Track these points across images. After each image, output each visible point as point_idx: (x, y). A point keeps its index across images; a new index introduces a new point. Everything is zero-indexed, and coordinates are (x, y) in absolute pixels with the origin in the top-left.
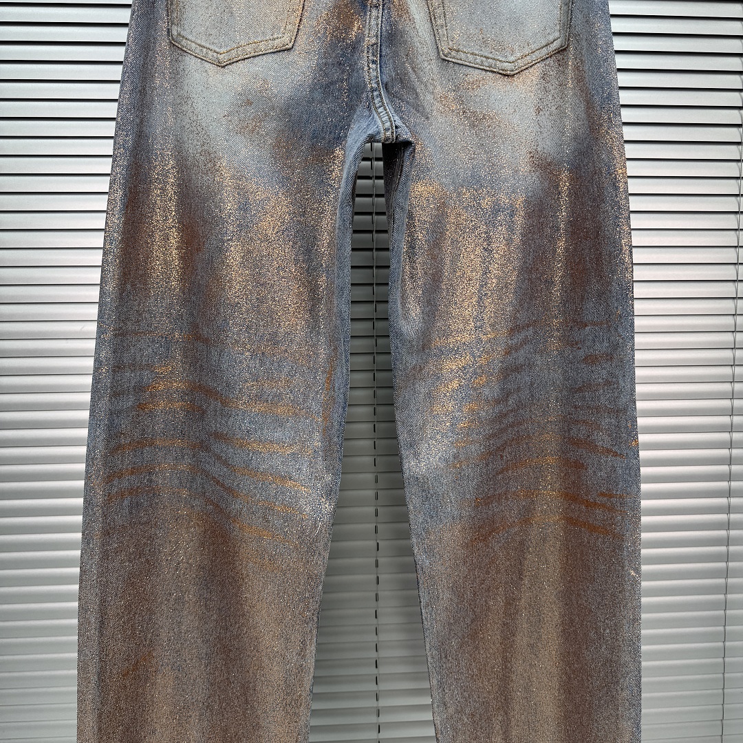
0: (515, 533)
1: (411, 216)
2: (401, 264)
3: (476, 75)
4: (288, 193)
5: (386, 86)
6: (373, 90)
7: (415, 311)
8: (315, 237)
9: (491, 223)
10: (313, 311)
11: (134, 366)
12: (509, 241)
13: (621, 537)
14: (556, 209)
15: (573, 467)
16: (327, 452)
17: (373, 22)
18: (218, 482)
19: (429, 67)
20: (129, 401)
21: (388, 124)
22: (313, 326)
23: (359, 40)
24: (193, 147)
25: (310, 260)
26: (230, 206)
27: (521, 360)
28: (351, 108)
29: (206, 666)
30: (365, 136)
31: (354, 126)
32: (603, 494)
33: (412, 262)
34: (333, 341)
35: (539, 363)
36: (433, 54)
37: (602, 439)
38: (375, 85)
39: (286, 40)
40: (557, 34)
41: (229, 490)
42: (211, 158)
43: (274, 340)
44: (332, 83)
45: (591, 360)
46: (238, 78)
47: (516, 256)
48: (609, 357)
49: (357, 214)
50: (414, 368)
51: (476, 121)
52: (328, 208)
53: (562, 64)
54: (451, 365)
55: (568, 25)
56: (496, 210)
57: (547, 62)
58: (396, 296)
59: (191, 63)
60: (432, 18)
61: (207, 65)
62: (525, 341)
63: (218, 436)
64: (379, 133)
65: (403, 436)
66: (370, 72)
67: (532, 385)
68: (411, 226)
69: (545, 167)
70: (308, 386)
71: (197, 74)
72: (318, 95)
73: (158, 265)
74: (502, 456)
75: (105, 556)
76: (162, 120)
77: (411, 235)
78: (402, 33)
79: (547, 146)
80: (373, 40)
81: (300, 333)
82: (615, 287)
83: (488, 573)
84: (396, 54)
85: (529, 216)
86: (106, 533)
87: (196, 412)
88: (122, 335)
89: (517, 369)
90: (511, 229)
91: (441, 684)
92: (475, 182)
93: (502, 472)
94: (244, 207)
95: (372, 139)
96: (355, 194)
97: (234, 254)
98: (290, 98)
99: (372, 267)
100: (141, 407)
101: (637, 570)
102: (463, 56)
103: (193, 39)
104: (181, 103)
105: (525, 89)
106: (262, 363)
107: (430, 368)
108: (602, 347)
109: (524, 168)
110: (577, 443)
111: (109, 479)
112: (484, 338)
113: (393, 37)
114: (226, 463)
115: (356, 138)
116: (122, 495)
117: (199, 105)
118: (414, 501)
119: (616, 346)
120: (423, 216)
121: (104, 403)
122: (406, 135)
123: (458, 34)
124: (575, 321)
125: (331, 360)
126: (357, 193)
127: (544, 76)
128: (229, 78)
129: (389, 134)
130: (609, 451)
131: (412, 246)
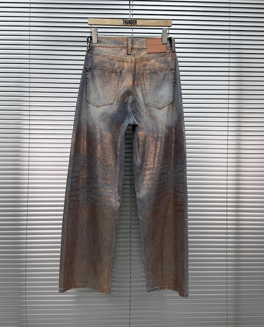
0: (164, 214)
1: (138, 139)
2: (136, 150)
3: (153, 108)
4: (111, 134)
5: (133, 112)
6: (130, 113)
7: (139, 160)
8: (117, 143)
9: (157, 141)
10: (116, 160)
11: (76, 172)
12: (161, 144)
13: (184, 211)
14: (172, 137)
15: (176, 197)
16: (119, 192)
17: (130, 99)
18: (93, 199)
19: (143, 107)
20: (74, 180)
21: (133, 121)
22: (116, 163)
23: (128, 101)
24: (91, 124)
25: (116, 148)
26: (99, 137)
27: (164, 172)
28: (125, 116)
29: (89, 245)
30: (128, 124)
31: (126, 120)
32: (181, 202)
33: (139, 149)
34: (120, 167)
35: (169, 173)
36: (143, 104)
37: (181, 190)
38: (130, 112)
39: (111, 102)
40: (171, 99)
41: (96, 200)
42: (95, 126)
43: (107, 166)
44: (121, 111)
45: (179, 172)
46: (101, 110)
47: (163, 148)
48: (182, 171)
49: (126, 139)
50: (139, 173)
51: (153, 118)
52: (120, 137)
53: (173, 105)
54: (147, 172)
55: (174, 97)
56: (158, 137)
57: (169, 105)
58: (134, 156)
59: (91, 106)
60: (143, 96)
61: (95, 107)
62: (165, 167)
63: (94, 188)
64: (131, 123)
65: (136, 189)
66: (129, 109)
67: (167, 178)
68: (138, 141)
69: (169, 128)
70: (115, 177)
71: (92, 108)
72: (118, 113)
73: (82, 149)
74: (160, 195)
75: (69, 214)
76: (84, 117)
77: (138, 143)
78: (137, 100)
79: (170, 123)
80: (130, 102)
81: (113, 165)
82: (183, 155)
83: (156, 223)
84: (135, 105)
85: (165, 139)
86: (69, 209)
87: (89, 183)
88: (74, 165)
89: (164, 174)
90: (161, 142)
91: (145, 250)
92: (153, 131)
93: (160, 198)
94: (102, 137)
95: (129, 125)
96: (126, 135)
97: (99, 147)
98: (112, 114)
99: (130, 144)
100: (77, 181)
101: (187, 218)
102: (150, 104)
103: (91, 101)
104: (88, 113)
105: (164, 112)
106: (105, 171)
107: (143, 173)
108: (181, 169)
109: (164, 129)
110: (176, 191)
111: (70, 197)
112: (155, 166)
113: (134, 101)
114: (96, 194)
115: (126, 124)
116: (72, 201)
117: (92, 115)
118: (139, 204)
119: (183, 168)
120: (141, 139)
121: (70, 180)
122: (137, 123)
123: (149, 100)
124: (176, 163)
125: (120, 171)
126: (126, 134)
127: (168, 109)
128: (99, 110)
129: (133, 123)
130: (182, 192)
131: (138, 145)
